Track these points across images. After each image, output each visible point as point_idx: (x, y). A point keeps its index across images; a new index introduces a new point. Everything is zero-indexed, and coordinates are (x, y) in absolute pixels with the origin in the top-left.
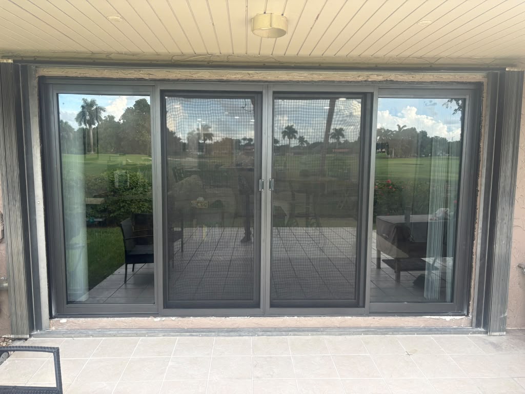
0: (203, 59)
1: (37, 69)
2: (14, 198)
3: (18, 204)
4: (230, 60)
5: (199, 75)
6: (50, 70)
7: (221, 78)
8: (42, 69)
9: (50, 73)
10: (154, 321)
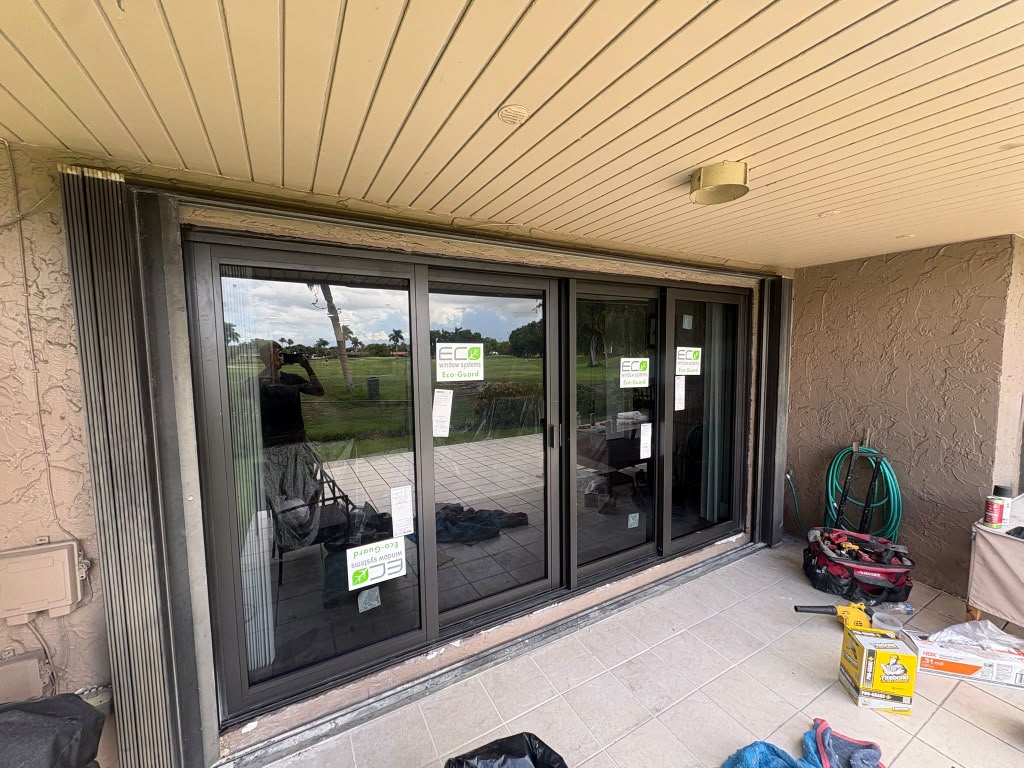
0: (497, 229)
1: (180, 207)
2: (132, 502)
3: (144, 513)
4: (534, 236)
5: (491, 253)
6: (209, 213)
7: (521, 260)
8: (191, 209)
9: (212, 220)
10: (428, 661)
